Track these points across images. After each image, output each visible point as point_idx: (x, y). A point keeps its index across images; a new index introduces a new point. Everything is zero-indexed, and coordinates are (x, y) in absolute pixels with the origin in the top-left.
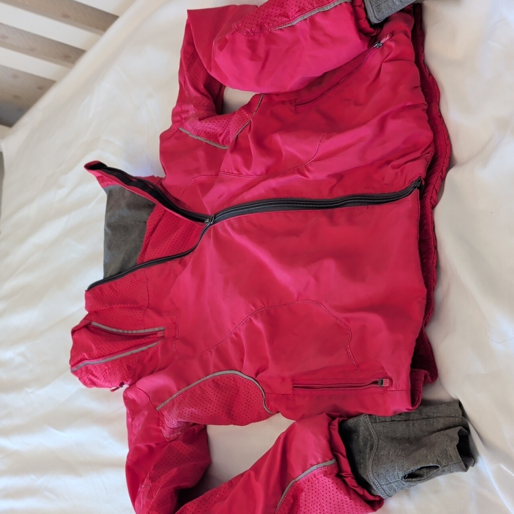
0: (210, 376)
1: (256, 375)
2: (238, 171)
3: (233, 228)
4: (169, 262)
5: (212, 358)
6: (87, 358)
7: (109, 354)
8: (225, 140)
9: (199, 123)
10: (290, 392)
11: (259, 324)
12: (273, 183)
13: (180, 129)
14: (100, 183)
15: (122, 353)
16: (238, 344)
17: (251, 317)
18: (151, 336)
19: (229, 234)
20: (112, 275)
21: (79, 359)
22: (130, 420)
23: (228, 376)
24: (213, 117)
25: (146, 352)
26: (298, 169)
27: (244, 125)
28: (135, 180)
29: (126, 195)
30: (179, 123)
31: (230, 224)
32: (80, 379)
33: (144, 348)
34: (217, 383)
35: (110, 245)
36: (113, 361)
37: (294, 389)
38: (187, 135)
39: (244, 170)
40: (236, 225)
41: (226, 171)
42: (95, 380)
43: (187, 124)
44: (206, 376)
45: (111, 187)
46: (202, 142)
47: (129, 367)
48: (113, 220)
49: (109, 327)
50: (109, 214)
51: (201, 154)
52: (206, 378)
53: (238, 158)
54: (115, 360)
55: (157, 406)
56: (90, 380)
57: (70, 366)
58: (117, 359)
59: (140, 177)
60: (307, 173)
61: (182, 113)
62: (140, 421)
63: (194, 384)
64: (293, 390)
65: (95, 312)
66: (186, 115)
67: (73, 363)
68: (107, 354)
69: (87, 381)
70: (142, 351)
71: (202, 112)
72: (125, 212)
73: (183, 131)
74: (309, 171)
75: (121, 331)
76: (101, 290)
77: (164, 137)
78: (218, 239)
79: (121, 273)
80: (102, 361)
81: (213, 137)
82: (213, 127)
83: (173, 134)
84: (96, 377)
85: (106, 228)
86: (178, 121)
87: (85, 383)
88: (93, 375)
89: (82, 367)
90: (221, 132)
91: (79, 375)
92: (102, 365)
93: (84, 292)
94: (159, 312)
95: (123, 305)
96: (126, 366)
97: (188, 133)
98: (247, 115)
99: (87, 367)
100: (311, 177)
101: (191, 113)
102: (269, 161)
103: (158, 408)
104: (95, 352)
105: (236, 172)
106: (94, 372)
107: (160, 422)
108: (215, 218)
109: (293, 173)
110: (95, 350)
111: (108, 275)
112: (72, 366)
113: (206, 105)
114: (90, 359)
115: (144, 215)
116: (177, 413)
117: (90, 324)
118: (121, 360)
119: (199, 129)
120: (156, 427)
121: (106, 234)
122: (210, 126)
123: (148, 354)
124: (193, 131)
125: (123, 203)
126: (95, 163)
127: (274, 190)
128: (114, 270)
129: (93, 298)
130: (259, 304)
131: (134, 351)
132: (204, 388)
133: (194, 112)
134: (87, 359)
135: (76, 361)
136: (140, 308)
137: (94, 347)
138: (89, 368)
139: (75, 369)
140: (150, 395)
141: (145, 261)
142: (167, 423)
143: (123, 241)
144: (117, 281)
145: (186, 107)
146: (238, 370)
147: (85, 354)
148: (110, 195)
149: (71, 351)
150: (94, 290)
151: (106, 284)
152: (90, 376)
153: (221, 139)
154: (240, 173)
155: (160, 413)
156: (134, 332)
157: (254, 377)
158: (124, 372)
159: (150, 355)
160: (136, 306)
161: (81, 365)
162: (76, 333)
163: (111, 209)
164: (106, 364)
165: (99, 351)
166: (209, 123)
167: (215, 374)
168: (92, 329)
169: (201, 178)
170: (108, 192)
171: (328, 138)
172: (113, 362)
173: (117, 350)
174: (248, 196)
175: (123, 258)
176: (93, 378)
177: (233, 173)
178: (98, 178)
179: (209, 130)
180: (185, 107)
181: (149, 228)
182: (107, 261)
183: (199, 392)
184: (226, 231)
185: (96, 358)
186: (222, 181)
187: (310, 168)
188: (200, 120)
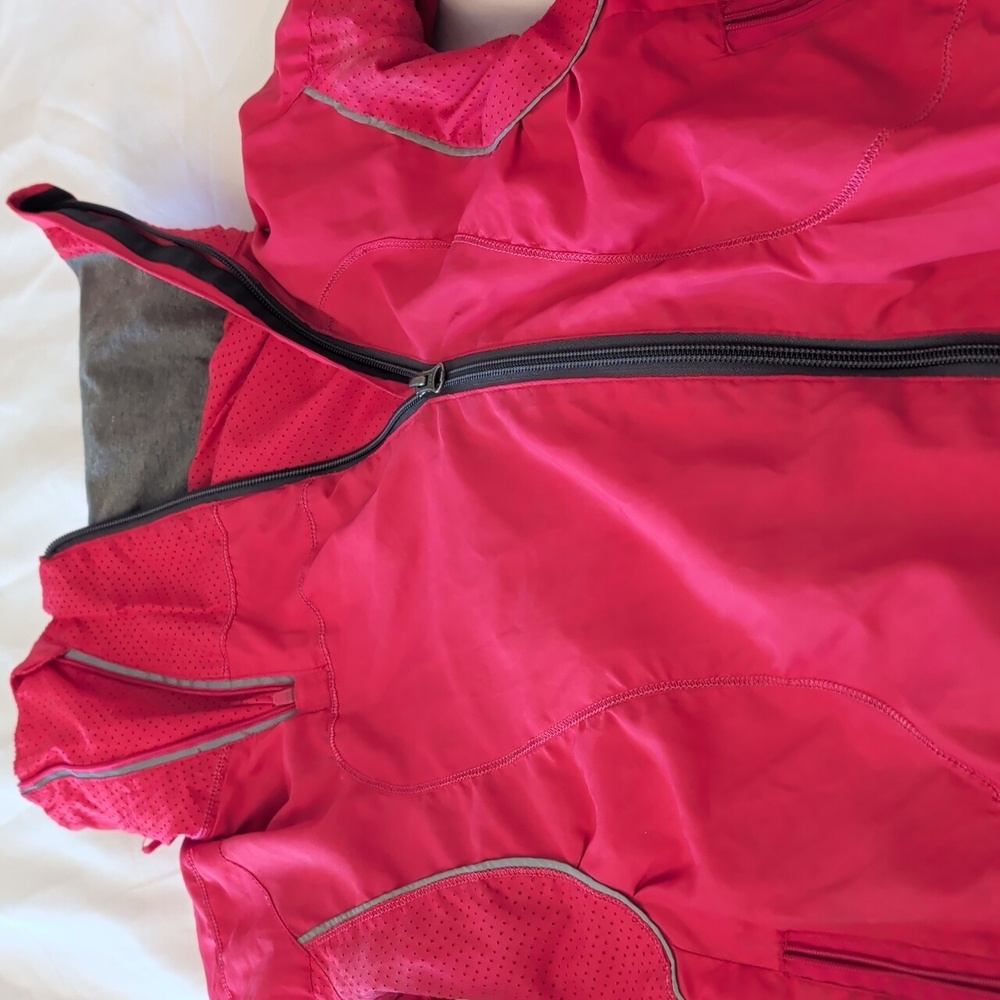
0: (474, 868)
1: (637, 889)
2: (528, 235)
3: (521, 419)
4: (292, 487)
5: (475, 814)
6: (66, 760)
7: (133, 755)
8: (461, 131)
9: (379, 78)
10: (775, 964)
11: (647, 741)
12: (669, 284)
13: (309, 92)
14: (56, 246)
15: (170, 752)
16: (561, 778)
17: (611, 712)
18: (252, 701)
19: (506, 435)
20: (115, 513)
21: (42, 762)
22: (212, 943)
23: (535, 875)
24: (426, 60)
25: (243, 747)
26: (766, 244)
27: (545, 89)
28: (168, 243)
29: (139, 281)
30: (304, 75)
31: (507, 403)
32: (48, 810)
33: (237, 736)
34: (497, 892)
35: (101, 430)
36: (143, 772)
37: (787, 958)
38: (331, 109)
39: (551, 235)
40: (531, 409)
41: (482, 232)
42: (92, 813)
43: (333, 78)
44: (459, 866)
45: (90, 257)
46: (382, 132)
47: (196, 796)
48: (105, 354)
49: (119, 663)
50: (91, 336)
51: (382, 171)
52: (458, 871)
53: (533, 199)
54: (152, 772)
55: (301, 935)
56: (77, 813)
57: (16, 780)
58: (158, 768)
59: (178, 231)
60: (805, 260)
61: (313, 41)
62: (247, 963)
63: (417, 885)
64: (785, 961)
65: (77, 621)
66: (328, 51)
67: (24, 773)
68: (128, 751)
69: (69, 816)
70: (231, 746)
71: (384, 41)
72: (140, 333)
73: (317, 97)
74: (816, 254)
75: (157, 678)
76: (86, 557)
77: (254, 116)
78: (461, 443)
79: (139, 510)
80: (110, 772)
81: (423, 119)
82: (426, 88)
83: (286, 109)
84: (96, 807)
85: (86, 378)
86: (301, 68)
87: (63, 822)
88: (87, 803)
89: (51, 781)
90: (448, 104)
91: (45, 801)
92: (112, 783)
93: (37, 564)
94: (270, 632)
95: (157, 608)
96: (186, 792)
97: (335, 105)
98: (556, 56)
99: (68, 784)
100: (820, 273)
101: (343, 44)
102: (644, 211)
103: (305, 936)
104: (90, 747)
105: (523, 241)
106: (89, 796)
107: (316, 980)
108: (446, 378)
109: (750, 258)
110: (88, 741)
111: (103, 514)
112: (24, 781)
113: (394, 17)
114: (73, 766)
115: (196, 340)
116: (374, 970)
117: (63, 657)
118: (168, 770)
119: (372, 94)
120: (304, 993)
121: (87, 397)
122: (413, 86)
123: (248, 753)
124: (354, 101)
125: (133, 308)
126: (39, 191)
127: (668, 304)
128: (118, 499)
129: (64, 581)
130: (638, 671)
131: (206, 746)
132: (455, 899)
133: (355, 41)
134: (64, 764)
135: (33, 768)
136: (212, 619)
137: (83, 732)
138: (73, 785)
139: (30, 787)
140: (273, 887)
141: (215, 480)
142: (339, 989)
143: (140, 416)
144: (135, 532)
145: (327, 27)
146: (569, 860)
147: (60, 751)
148: (89, 281)
149: (16, 735)
150: (62, 557)
151: (99, 543)
152: (79, 806)
153: (447, 127)
154: (536, 245)
155: (311, 954)
156: (200, 685)
157: (631, 894)
158: (181, 807)
159: (254, 758)
160: (199, 610)
161: (50, 776)
162: (23, 683)
163: (95, 322)
164: (126, 780)
165: (103, 746)
166: (412, 77)
167: (489, 865)
168: (72, 673)
169: (386, 246)
170: (80, 272)
171: (901, 149)
172: (146, 775)
173: (153, 742)
174: (571, 319)
175: (146, 467)
176: (86, 810)
177: (508, 242)
178: (51, 233)
179: (405, 98)
180: (324, 26)
181: (215, 381)
182: (95, 472)
183: (441, 912)
184: (493, 423)
185: (93, 765)
186: (467, 266)
187: (818, 243)
188: (383, 67)
